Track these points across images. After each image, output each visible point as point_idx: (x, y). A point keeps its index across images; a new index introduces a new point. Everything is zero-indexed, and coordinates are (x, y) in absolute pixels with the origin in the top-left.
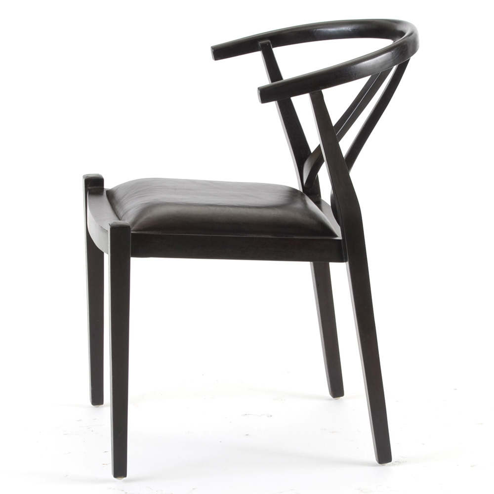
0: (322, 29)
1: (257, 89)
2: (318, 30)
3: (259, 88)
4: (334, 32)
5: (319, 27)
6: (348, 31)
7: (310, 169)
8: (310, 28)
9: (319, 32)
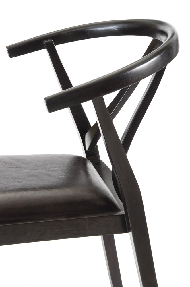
0: (93, 29)
1: (44, 100)
2: (90, 29)
3: (45, 99)
4: (102, 31)
5: (90, 27)
6: (114, 30)
7: (91, 140)
8: (83, 28)
9: (91, 31)
